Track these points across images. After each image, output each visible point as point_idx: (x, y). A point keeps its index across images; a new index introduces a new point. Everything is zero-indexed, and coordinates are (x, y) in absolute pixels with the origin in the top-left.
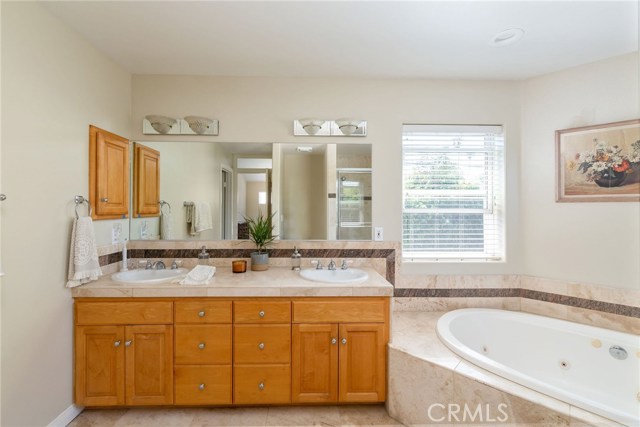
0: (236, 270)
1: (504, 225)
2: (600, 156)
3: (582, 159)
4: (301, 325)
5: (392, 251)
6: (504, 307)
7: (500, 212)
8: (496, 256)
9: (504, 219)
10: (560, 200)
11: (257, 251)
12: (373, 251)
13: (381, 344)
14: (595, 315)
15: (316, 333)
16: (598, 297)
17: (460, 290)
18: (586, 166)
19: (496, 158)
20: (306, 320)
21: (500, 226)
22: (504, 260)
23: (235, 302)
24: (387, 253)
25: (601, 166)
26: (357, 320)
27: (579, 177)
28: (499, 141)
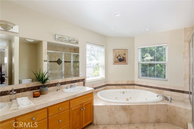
0: (35, 96)
1: (104, 70)
2: (119, 56)
3: (117, 56)
4: (73, 108)
5: (84, 79)
6: (105, 89)
7: (103, 67)
8: (102, 77)
9: (104, 68)
10: (114, 64)
11: (42, 86)
12: (80, 80)
13: (92, 106)
14: (119, 87)
15: (76, 109)
16: (119, 83)
17: (98, 87)
18: (117, 57)
19: (102, 54)
20: (73, 106)
21: (103, 70)
22: (104, 78)
23: (49, 108)
24: (83, 80)
25: (119, 58)
26: (87, 101)
27: (117, 59)
28: (103, 50)
